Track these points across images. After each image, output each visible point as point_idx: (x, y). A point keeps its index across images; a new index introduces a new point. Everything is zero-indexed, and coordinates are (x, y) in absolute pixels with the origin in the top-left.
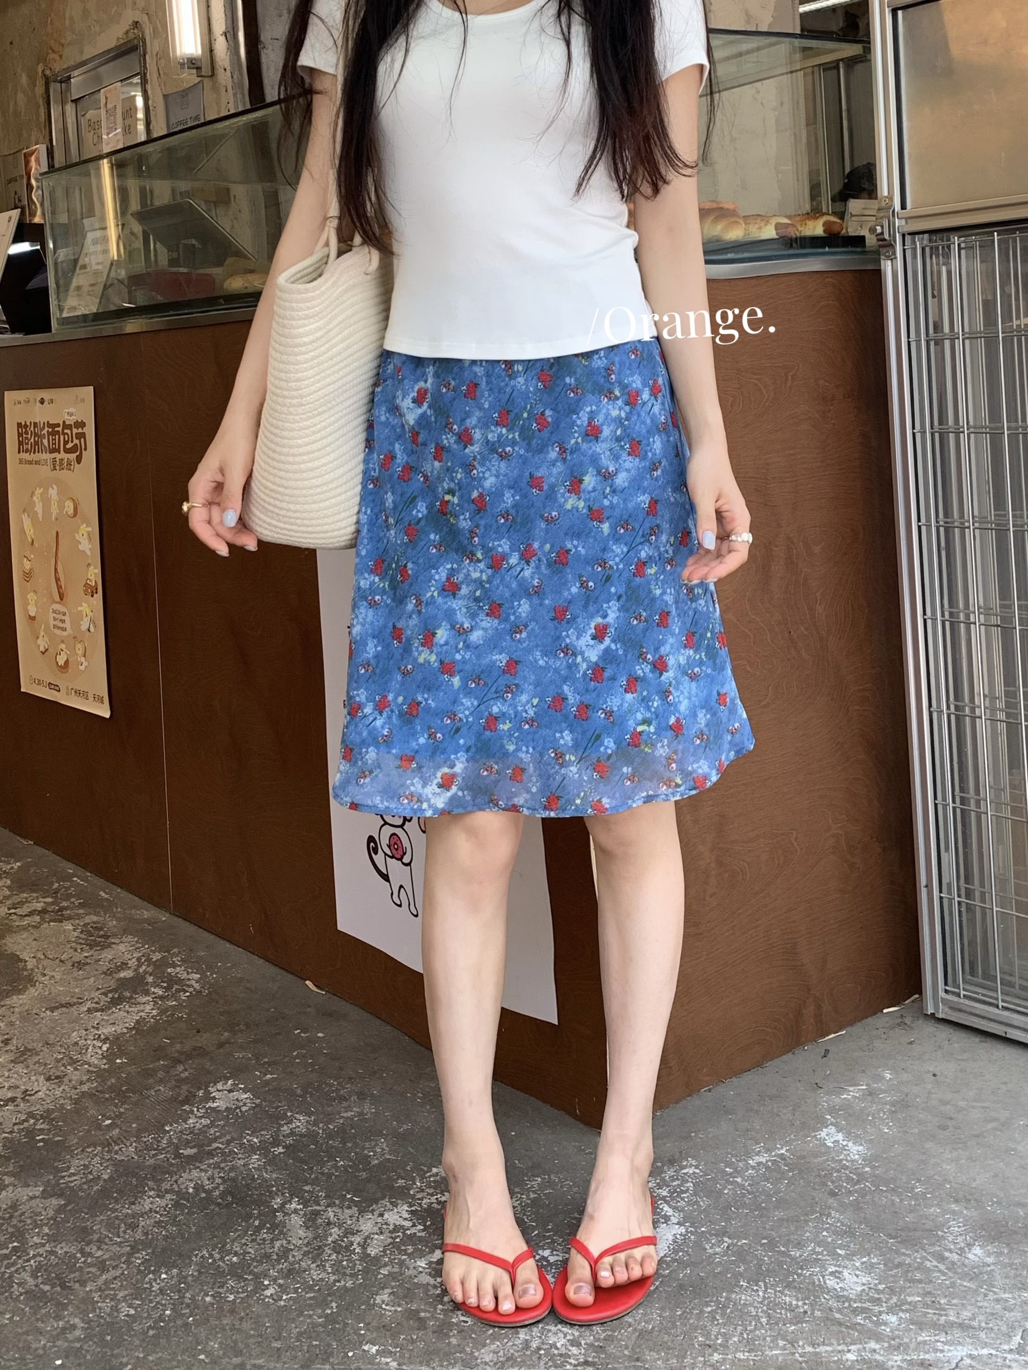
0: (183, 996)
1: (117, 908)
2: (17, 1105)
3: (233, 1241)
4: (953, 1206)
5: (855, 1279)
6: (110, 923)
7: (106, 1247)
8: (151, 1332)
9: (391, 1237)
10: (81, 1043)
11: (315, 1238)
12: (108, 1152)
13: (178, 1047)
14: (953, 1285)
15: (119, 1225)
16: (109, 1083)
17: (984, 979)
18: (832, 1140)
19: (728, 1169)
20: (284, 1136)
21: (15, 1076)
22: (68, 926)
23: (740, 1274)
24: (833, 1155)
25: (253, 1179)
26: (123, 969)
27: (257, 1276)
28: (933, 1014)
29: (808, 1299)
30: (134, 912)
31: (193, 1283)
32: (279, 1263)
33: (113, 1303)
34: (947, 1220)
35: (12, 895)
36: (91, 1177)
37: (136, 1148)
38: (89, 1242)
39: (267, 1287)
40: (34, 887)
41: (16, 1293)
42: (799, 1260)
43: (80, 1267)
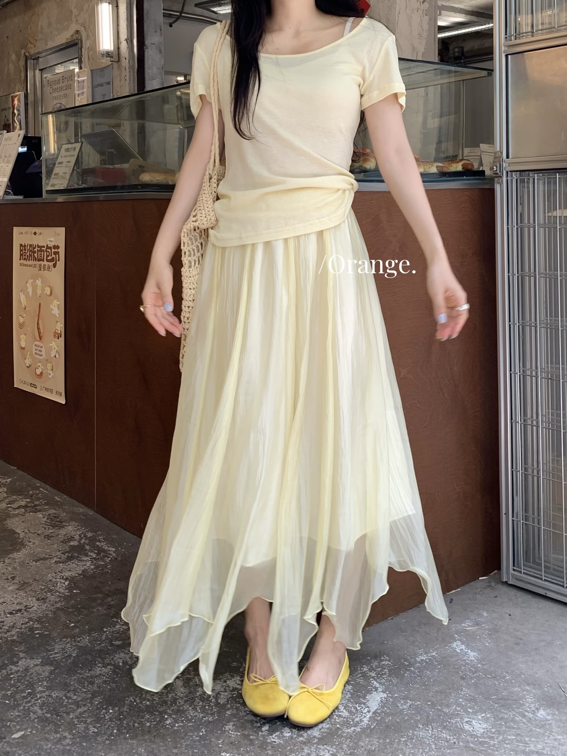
0: (107, 560)
1: (65, 506)
2: (22, 614)
4: (527, 688)
5: (479, 726)
7: (79, 694)
8: (107, 742)
9: (231, 694)
10: (54, 580)
11: (190, 693)
12: (74, 641)
13: (108, 588)
14: (531, 730)
15: (84, 682)
16: (71, 603)
17: (533, 564)
18: (459, 649)
19: (405, 663)
21: (20, 597)
22: (40, 515)
23: (418, 721)
24: (461, 657)
26: (72, 540)
27: (161, 713)
28: (506, 582)
29: (456, 735)
30: (75, 509)
31: (127, 716)
32: (172, 706)
33: (85, 725)
34: (524, 695)
35: (8, 497)
36: (67, 655)
37: (89, 639)
38: (69, 692)
39: (167, 719)
40: (20, 493)
41: (32, 718)
42: (449, 714)
43: (65, 704)
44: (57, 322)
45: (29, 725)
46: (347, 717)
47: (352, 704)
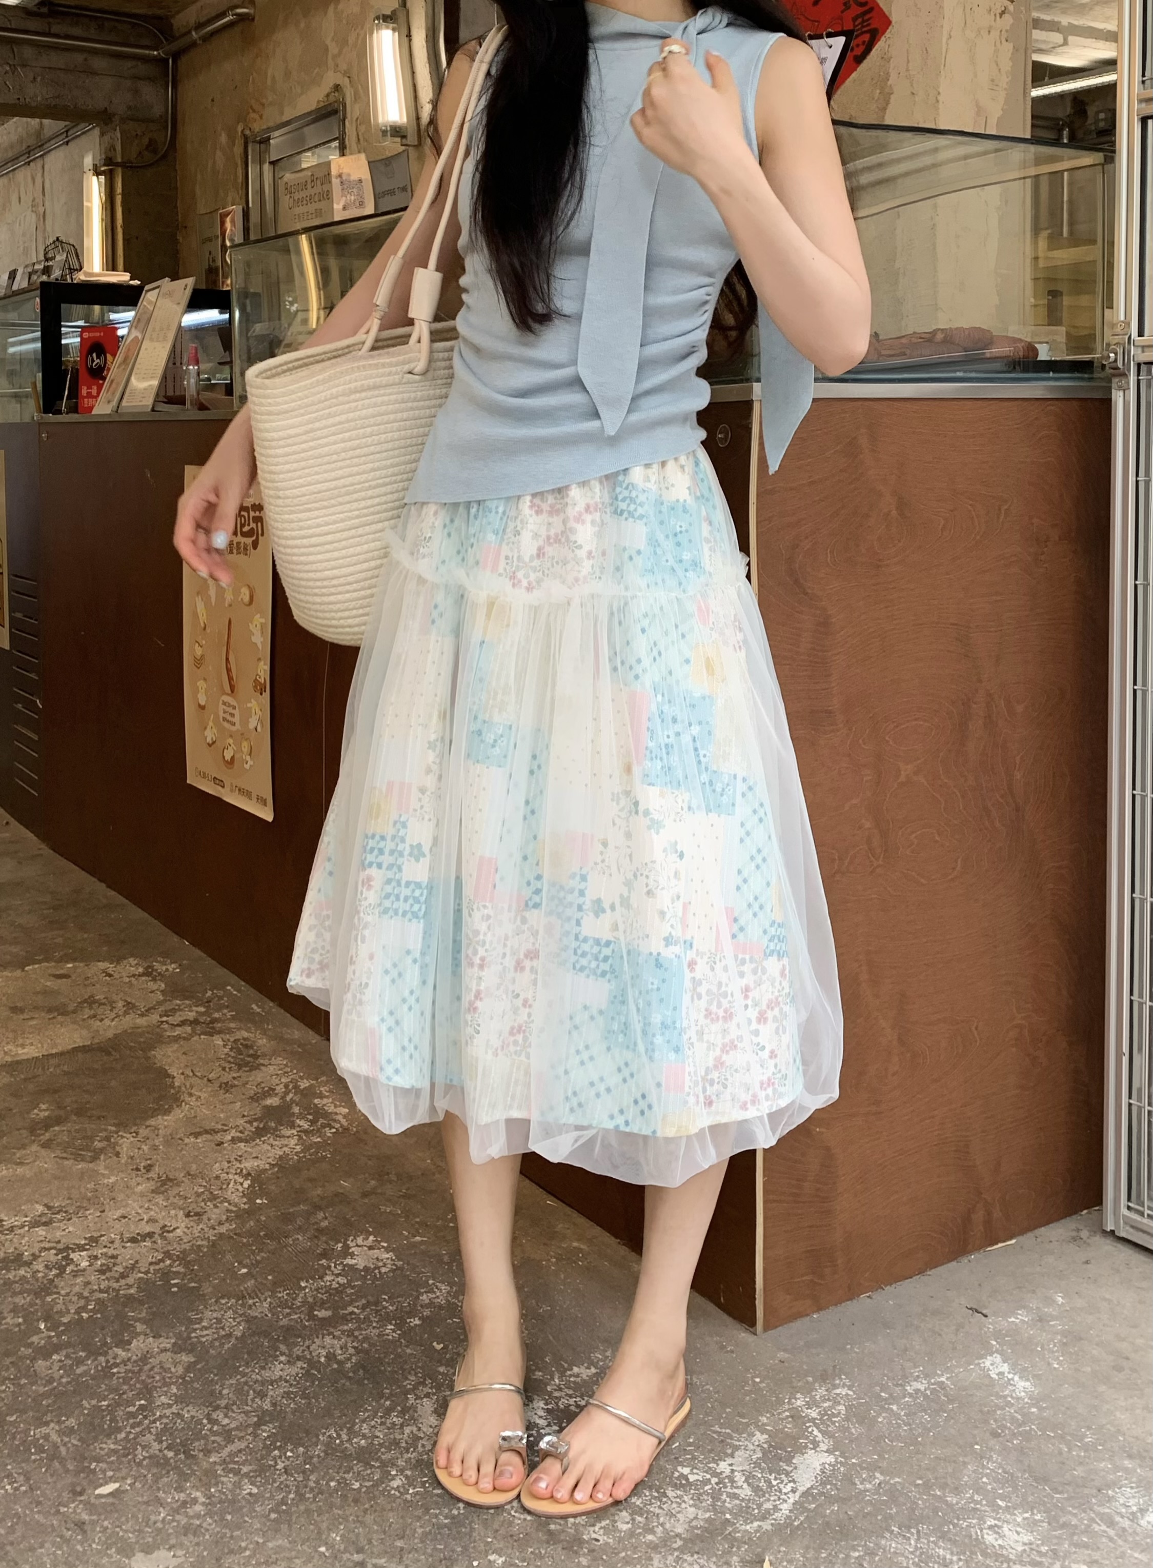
0: (329, 1132)
1: (268, 1024)
2: (154, 1242)
3: (364, 1421)
4: (1126, 1463)
6: (260, 1041)
7: (233, 1415)
8: (273, 1516)
10: (222, 1176)
12: (242, 1305)
13: (319, 1191)
15: (248, 1392)
16: (248, 1226)
18: (997, 1372)
19: (883, 1394)
20: (422, 1306)
21: (155, 1208)
22: (218, 1041)
23: (891, 1517)
24: (997, 1389)
25: (387, 1352)
26: (270, 1095)
28: (1113, 1232)
29: (964, 1554)
30: (286, 1031)
31: (318, 1465)
32: (408, 1452)
33: (236, 1479)
34: (1118, 1480)
35: (165, 1001)
36: (223, 1333)
37: (271, 1304)
38: (217, 1408)
39: (394, 1477)
40: (188, 994)
41: (140, 1456)
42: (956, 1507)
43: (206, 1434)
44: (258, 660)
45: (130, 1470)
46: (749, 1500)
47: (762, 1473)
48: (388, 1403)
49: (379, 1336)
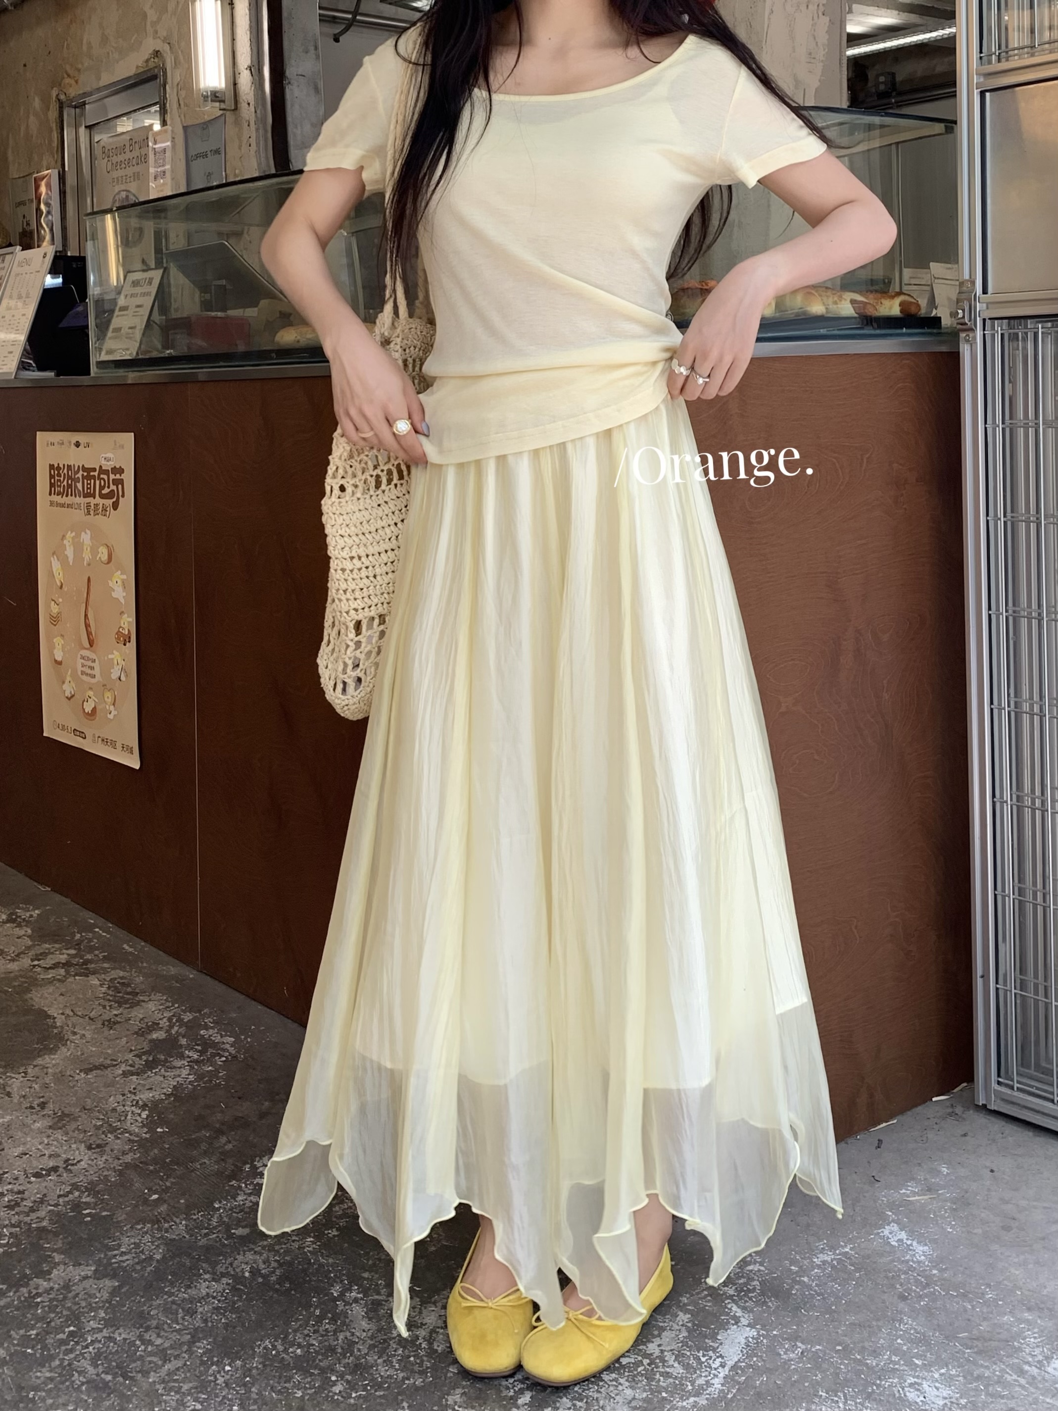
0: (219, 1061)
1: (142, 963)
2: (60, 1176)
3: (295, 1331)
4: (1027, 1316)
5: (935, 1392)
6: (137, 979)
7: (166, 1334)
10: (120, 1108)
11: (379, 1331)
12: (158, 1229)
13: (219, 1117)
14: (1036, 1401)
15: (177, 1311)
16: (152, 1154)
17: (1035, 1071)
18: (896, 1239)
19: (793, 1268)
20: (336, 1217)
21: (55, 1143)
22: (94, 981)
23: (818, 1383)
24: (898, 1254)
25: (309, 1263)
26: (155, 1029)
28: (984, 1106)
30: (160, 967)
31: (258, 1377)
32: (345, 1357)
33: (178, 1396)
34: (1022, 1331)
35: (34, 945)
36: (144, 1257)
37: (187, 1226)
38: (148, 1329)
39: (334, 1383)
40: (57, 937)
41: (77, 1382)
42: (877, 1369)
43: (140, 1355)
44: (122, 613)
45: (71, 1396)
46: (682, 1377)
47: (690, 1351)
48: (318, 1312)
49: (299, 1248)
